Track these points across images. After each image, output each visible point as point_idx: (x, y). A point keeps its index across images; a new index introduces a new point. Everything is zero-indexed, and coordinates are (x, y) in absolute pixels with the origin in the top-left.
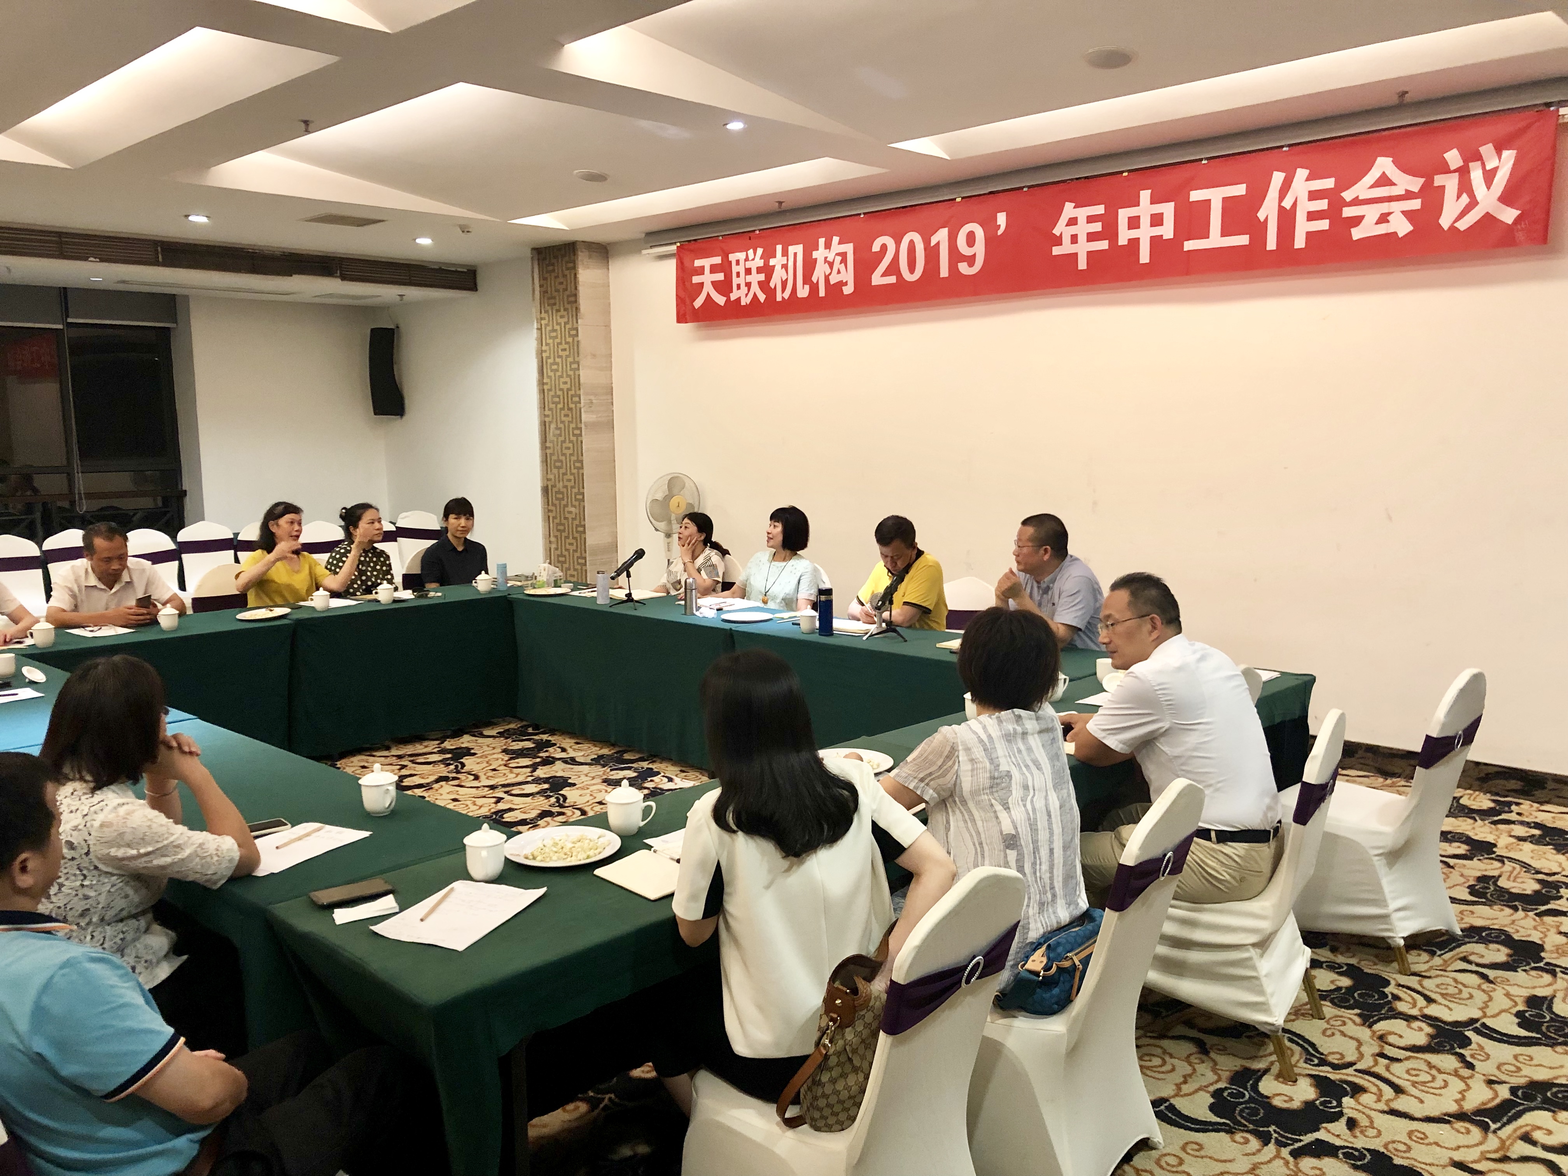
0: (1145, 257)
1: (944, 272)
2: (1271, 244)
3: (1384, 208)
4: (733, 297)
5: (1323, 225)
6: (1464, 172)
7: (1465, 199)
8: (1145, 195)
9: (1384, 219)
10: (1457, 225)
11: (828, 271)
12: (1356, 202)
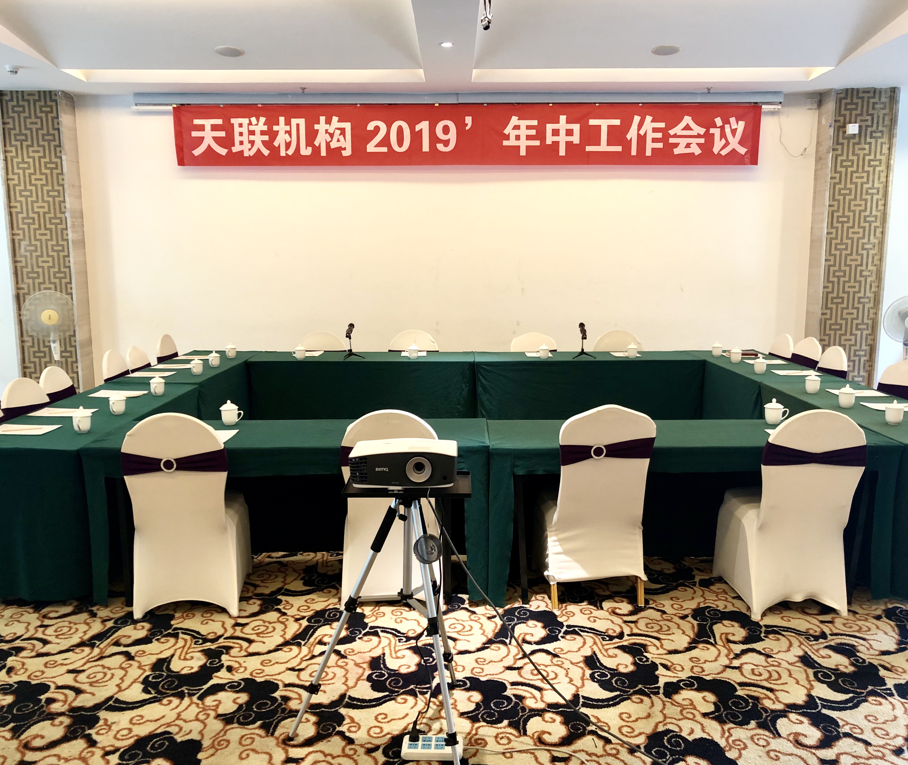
0: (562, 152)
1: (426, 148)
2: (634, 152)
3: (689, 140)
4: (235, 149)
5: (660, 145)
6: (722, 128)
7: (723, 141)
8: (563, 118)
9: (688, 146)
10: (721, 152)
11: (329, 139)
12: (675, 136)
